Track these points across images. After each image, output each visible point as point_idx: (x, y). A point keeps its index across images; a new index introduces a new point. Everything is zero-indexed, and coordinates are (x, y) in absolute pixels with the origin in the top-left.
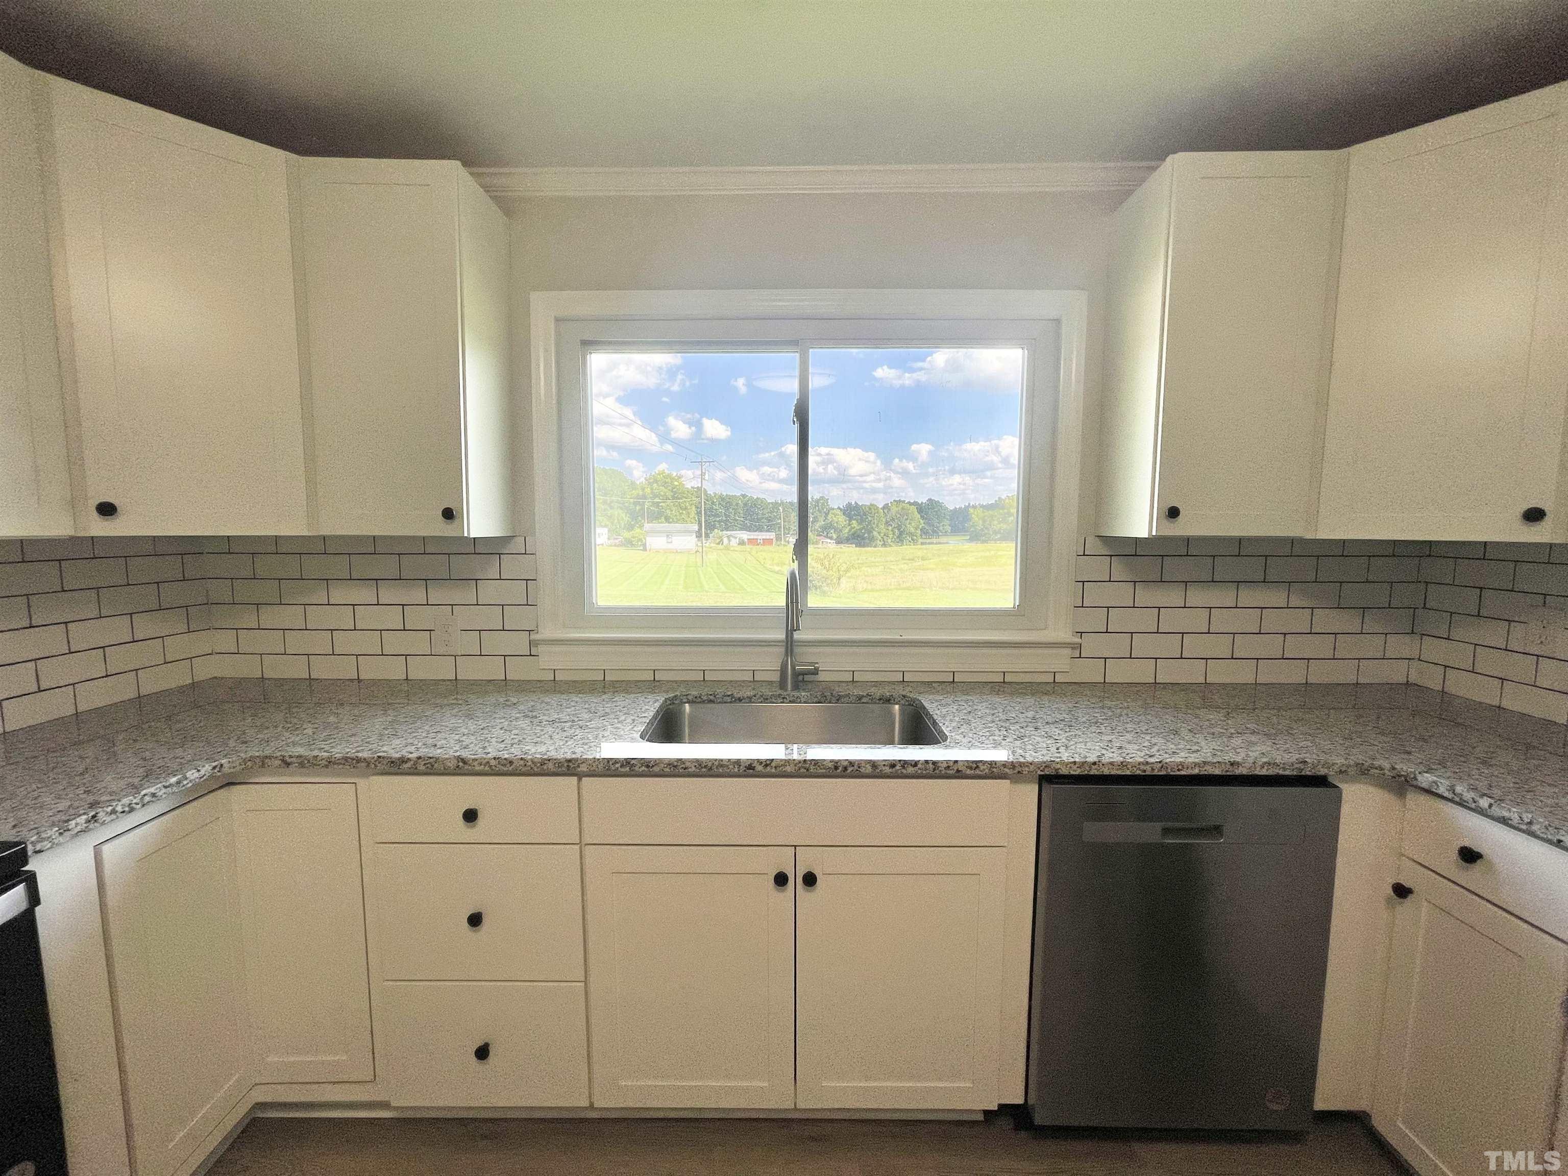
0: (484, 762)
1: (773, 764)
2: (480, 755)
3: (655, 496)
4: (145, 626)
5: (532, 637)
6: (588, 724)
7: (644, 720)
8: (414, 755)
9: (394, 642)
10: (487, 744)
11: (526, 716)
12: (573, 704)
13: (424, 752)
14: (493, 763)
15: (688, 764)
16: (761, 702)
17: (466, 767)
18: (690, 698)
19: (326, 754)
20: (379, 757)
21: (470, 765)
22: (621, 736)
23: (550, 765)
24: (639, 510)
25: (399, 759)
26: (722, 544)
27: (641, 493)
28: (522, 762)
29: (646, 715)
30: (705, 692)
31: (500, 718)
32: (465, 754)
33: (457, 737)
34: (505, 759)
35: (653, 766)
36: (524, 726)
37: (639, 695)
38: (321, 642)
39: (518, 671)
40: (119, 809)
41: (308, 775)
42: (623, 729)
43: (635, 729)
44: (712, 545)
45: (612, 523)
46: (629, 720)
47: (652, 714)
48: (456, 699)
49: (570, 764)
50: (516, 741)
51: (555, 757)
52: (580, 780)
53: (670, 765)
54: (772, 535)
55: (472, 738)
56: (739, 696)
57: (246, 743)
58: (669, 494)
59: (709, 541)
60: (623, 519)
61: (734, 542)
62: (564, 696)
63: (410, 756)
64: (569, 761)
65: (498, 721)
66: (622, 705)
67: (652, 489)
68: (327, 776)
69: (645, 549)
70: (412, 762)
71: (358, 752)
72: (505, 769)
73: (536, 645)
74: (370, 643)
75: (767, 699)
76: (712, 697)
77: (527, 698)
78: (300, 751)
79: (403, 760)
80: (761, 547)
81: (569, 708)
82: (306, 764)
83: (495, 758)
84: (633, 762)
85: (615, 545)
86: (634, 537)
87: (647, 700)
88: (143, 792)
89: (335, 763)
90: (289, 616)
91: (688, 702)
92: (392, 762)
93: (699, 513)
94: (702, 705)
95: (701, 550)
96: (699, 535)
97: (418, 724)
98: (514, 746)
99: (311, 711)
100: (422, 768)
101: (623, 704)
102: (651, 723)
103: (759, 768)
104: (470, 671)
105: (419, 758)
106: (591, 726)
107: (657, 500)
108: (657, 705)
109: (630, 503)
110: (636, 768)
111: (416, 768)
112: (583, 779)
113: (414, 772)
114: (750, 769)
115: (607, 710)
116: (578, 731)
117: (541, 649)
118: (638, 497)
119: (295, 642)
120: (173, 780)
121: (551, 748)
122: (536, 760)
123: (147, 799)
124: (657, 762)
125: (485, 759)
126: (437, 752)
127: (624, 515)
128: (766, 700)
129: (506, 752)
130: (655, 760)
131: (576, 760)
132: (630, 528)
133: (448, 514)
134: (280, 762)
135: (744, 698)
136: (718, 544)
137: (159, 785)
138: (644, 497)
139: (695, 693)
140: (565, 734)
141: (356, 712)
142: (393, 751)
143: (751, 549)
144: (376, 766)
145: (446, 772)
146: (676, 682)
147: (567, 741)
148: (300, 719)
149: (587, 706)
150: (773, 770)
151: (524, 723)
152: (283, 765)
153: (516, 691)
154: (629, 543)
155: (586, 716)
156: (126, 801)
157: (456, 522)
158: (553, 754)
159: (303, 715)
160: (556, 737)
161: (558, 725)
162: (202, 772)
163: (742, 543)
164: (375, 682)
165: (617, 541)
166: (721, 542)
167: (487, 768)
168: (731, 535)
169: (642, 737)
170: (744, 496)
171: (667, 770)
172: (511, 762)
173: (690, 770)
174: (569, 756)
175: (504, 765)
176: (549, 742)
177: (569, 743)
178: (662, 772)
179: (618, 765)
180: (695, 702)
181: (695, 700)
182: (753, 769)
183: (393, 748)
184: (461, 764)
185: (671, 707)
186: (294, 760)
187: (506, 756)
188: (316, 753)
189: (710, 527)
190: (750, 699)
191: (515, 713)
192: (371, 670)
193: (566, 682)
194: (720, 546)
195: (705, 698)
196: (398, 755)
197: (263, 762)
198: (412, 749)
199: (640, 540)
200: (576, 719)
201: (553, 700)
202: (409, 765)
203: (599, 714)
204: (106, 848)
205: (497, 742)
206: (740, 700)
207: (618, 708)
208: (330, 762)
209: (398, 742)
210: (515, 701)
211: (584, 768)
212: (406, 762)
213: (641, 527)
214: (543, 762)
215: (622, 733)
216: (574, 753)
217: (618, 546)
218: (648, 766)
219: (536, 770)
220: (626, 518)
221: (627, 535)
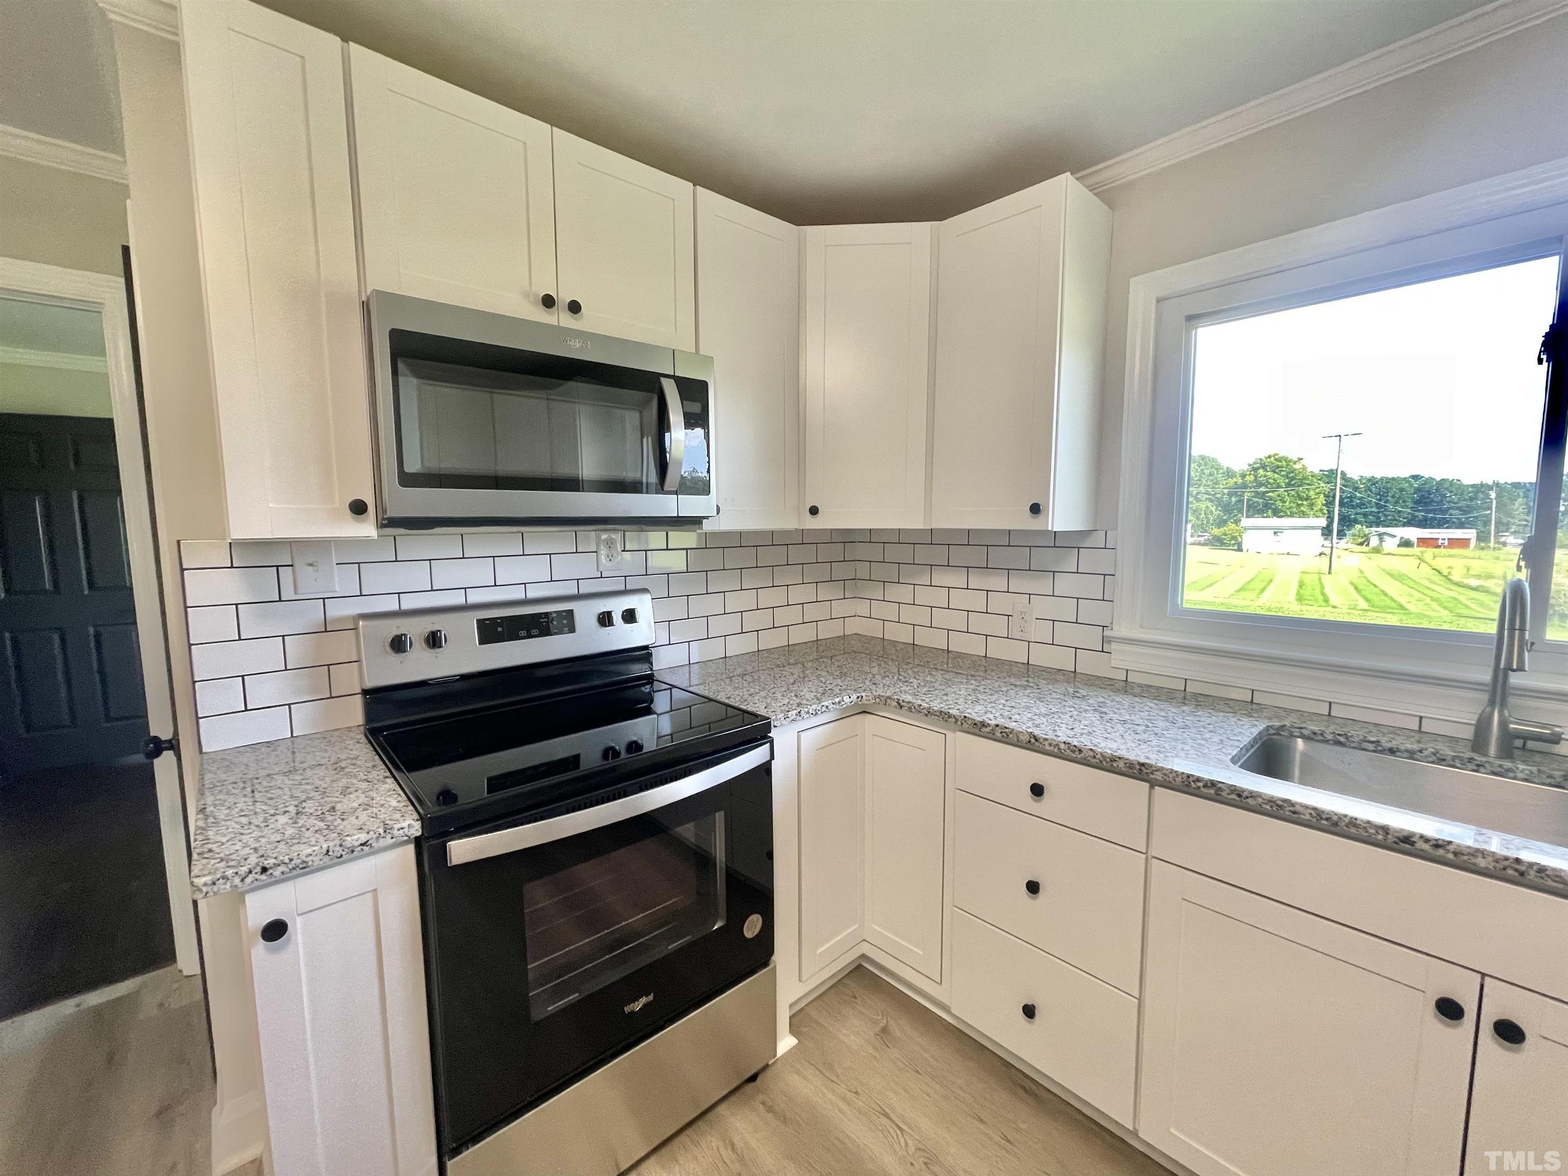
0: (1055, 743)
1: (1451, 848)
2: (1050, 736)
3: (1261, 485)
4: (825, 592)
5: (1106, 633)
6: (1164, 732)
7: (1237, 744)
8: (993, 722)
9: (978, 623)
10: (1057, 728)
11: (1095, 710)
12: (1146, 708)
13: (1000, 721)
14: (1062, 746)
15: (1298, 808)
16: (1433, 762)
17: (1037, 744)
18: (1305, 732)
19: (926, 705)
20: (965, 717)
21: (1041, 743)
22: (1205, 754)
23: (1121, 764)
24: (1236, 502)
25: (981, 722)
26: (1368, 545)
27: (1240, 481)
28: (1091, 753)
29: (1239, 738)
30: (1330, 730)
31: (1070, 707)
32: (1037, 732)
33: (1030, 715)
34: (1075, 746)
35: (1247, 797)
36: (1093, 719)
37: (1231, 715)
38: (922, 616)
39: (1089, 664)
40: (811, 711)
41: (912, 719)
42: (1208, 748)
43: (1224, 751)
44: (1350, 546)
45: (1198, 518)
46: (1216, 739)
47: (1248, 740)
48: (1028, 681)
49: (1143, 768)
50: (1085, 732)
51: (1126, 757)
52: (1152, 787)
53: (1271, 801)
54: (1470, 534)
55: (1044, 720)
56: (1389, 745)
57: (875, 684)
58: (1282, 482)
59: (1345, 540)
60: (1212, 512)
61: (1390, 544)
62: (1137, 699)
63: (990, 722)
64: (1143, 765)
65: (1067, 709)
66: (1208, 722)
67: (1256, 476)
68: (925, 723)
69: (1240, 549)
70: (991, 728)
71: (949, 709)
72: (1074, 756)
73: (1109, 642)
74: (957, 621)
75: (1444, 760)
76: (1342, 739)
77: (1096, 693)
78: (909, 698)
79: (983, 724)
80: (1442, 551)
81: (1142, 712)
82: (913, 709)
83: (1064, 742)
84: (1220, 785)
85: (1200, 544)
86: (1226, 535)
87: (1241, 723)
88: (822, 704)
89: (932, 714)
90: (902, 593)
91: (1303, 737)
92: (975, 724)
93: (1329, 504)
94: (1322, 745)
95: (1328, 551)
96: (1327, 532)
97: (996, 696)
98: (1084, 736)
99: (916, 670)
100: (998, 734)
101: (1208, 720)
102: (1247, 748)
103: (1421, 845)
104: (1042, 657)
105: (997, 726)
106: (1168, 736)
107: (1263, 489)
108: (1255, 731)
109: (1224, 494)
110: (1224, 794)
111: (994, 734)
112: (1156, 788)
113: (991, 737)
114: (1406, 843)
115: (1188, 723)
116: (1152, 737)
117: (1114, 646)
118: (1236, 486)
119: (908, 614)
120: (837, 700)
121: (1122, 747)
122: (1105, 754)
123: (824, 709)
124: (1253, 795)
125: (1055, 741)
126: (1012, 725)
127: (1213, 509)
128: (1441, 761)
129: (1075, 739)
130: (1251, 792)
131: (1151, 766)
132: (1221, 523)
133: (1035, 509)
134: (896, 704)
135: (1399, 750)
136: (1361, 544)
137: (830, 701)
138: (1244, 486)
139: (1316, 728)
140: (1137, 737)
141: (947, 677)
142: (976, 715)
143: (1422, 552)
144: (962, 724)
145: (1018, 744)
146: (1285, 710)
147: (1140, 745)
148: (908, 674)
149: (1163, 714)
150: (1451, 856)
151: (1093, 717)
152: (898, 706)
153: (1085, 684)
154: (1218, 542)
155: (1161, 724)
156: (814, 707)
157: (1041, 517)
158: (1123, 753)
159: (910, 672)
160: (1126, 736)
161: (1130, 726)
162: (852, 699)
163: (1406, 543)
164: (959, 655)
165: (1202, 539)
166: (1366, 541)
167: (1056, 750)
168: (1385, 533)
169: (1234, 760)
170: (1416, 477)
171: (1268, 807)
172: (1080, 751)
173: (1302, 816)
174: (1142, 760)
175: (1074, 752)
176: (1120, 741)
177: (1142, 747)
178: (1259, 808)
179: (1200, 784)
180: (1312, 739)
181: (1313, 736)
182: (1413, 844)
183: (976, 712)
184: (1033, 740)
185: (1275, 737)
186: (905, 704)
187: (1076, 743)
188: (919, 702)
189: (1347, 522)
190: (1411, 755)
191: (1084, 705)
192: (959, 644)
193: (1140, 686)
194: (1364, 548)
195: (1330, 737)
196: (979, 719)
197: (886, 700)
198: (991, 716)
199: (1234, 538)
200: (1151, 725)
201: (1126, 700)
202: (988, 729)
203: (1178, 725)
204: (802, 734)
205: (1067, 728)
206: (1392, 751)
207: (1201, 723)
208: (929, 713)
209: (980, 708)
210: (1085, 694)
211: (1158, 776)
212: (986, 727)
213: (1237, 522)
214: (1113, 759)
215: (1206, 751)
216: (1148, 758)
217: (1204, 545)
218: (1239, 796)
219: (1104, 763)
220: (1216, 512)
221: (1216, 531)
